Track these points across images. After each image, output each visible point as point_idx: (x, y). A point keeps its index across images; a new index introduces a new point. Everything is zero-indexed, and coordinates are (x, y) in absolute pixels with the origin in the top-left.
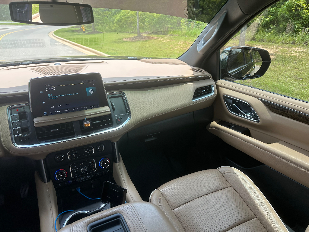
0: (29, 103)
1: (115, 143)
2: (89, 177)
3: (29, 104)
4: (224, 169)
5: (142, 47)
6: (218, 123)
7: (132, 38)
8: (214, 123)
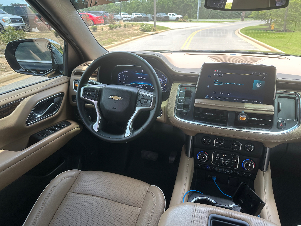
0: (196, 84)
1: (268, 149)
2: (227, 171)
3: (196, 86)
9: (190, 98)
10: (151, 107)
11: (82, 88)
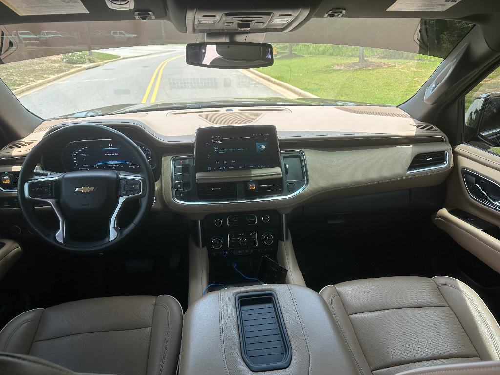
0: (193, 155)
1: (284, 215)
2: (247, 251)
3: (193, 157)
4: (442, 280)
5: (364, 80)
6: (449, 212)
7: (349, 64)
8: (444, 212)
9: (189, 173)
10: (141, 193)
11: (26, 185)
